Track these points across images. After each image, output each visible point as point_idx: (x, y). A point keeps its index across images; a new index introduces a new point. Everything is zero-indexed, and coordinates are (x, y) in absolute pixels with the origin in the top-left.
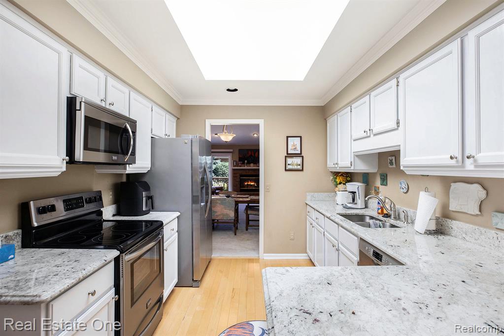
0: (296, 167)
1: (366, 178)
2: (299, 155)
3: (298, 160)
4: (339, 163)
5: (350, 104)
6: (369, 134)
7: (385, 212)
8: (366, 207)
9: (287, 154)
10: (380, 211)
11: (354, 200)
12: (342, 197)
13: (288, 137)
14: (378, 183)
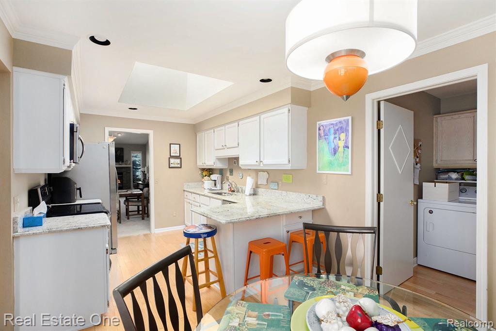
0: (176, 166)
1: (221, 172)
2: (178, 157)
3: (178, 161)
4: (206, 162)
5: (213, 128)
6: (224, 147)
7: (232, 189)
8: (222, 189)
9: (170, 156)
10: (230, 189)
11: (215, 185)
12: (208, 183)
13: (170, 144)
14: (228, 174)
